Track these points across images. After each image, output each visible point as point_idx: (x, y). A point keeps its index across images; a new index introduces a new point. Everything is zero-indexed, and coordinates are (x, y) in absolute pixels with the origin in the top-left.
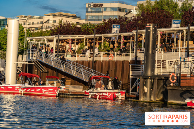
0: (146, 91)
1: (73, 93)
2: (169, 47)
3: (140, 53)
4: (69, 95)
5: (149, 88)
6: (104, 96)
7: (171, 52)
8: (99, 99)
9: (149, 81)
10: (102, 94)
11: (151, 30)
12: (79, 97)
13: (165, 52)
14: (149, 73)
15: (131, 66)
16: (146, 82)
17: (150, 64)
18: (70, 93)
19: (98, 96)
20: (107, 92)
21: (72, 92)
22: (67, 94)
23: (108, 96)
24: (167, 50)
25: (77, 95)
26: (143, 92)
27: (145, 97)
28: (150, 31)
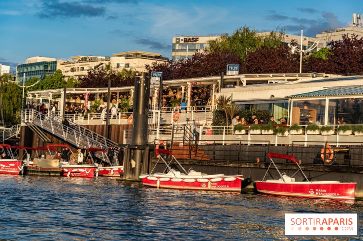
0: (133, 166)
1: (43, 169)
2: (200, 105)
3: (166, 113)
4: (37, 172)
5: (138, 162)
6: (79, 172)
7: (204, 112)
8: (70, 176)
9: (138, 152)
10: (76, 170)
11: (142, 82)
12: (52, 174)
13: (195, 112)
14: (139, 141)
15: (124, 131)
16: (135, 154)
17: (140, 129)
18: (38, 169)
19: (69, 173)
20: (85, 168)
21: (41, 168)
22: (35, 171)
23: (87, 173)
24: (198, 108)
25: (49, 172)
26: (129, 167)
27: (132, 174)
28: (139, 82)
